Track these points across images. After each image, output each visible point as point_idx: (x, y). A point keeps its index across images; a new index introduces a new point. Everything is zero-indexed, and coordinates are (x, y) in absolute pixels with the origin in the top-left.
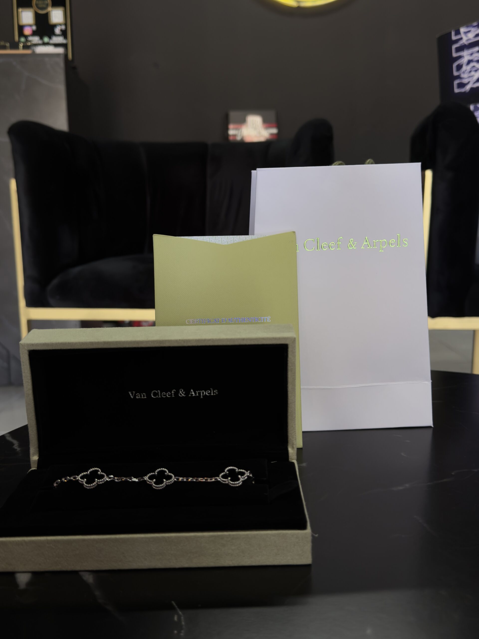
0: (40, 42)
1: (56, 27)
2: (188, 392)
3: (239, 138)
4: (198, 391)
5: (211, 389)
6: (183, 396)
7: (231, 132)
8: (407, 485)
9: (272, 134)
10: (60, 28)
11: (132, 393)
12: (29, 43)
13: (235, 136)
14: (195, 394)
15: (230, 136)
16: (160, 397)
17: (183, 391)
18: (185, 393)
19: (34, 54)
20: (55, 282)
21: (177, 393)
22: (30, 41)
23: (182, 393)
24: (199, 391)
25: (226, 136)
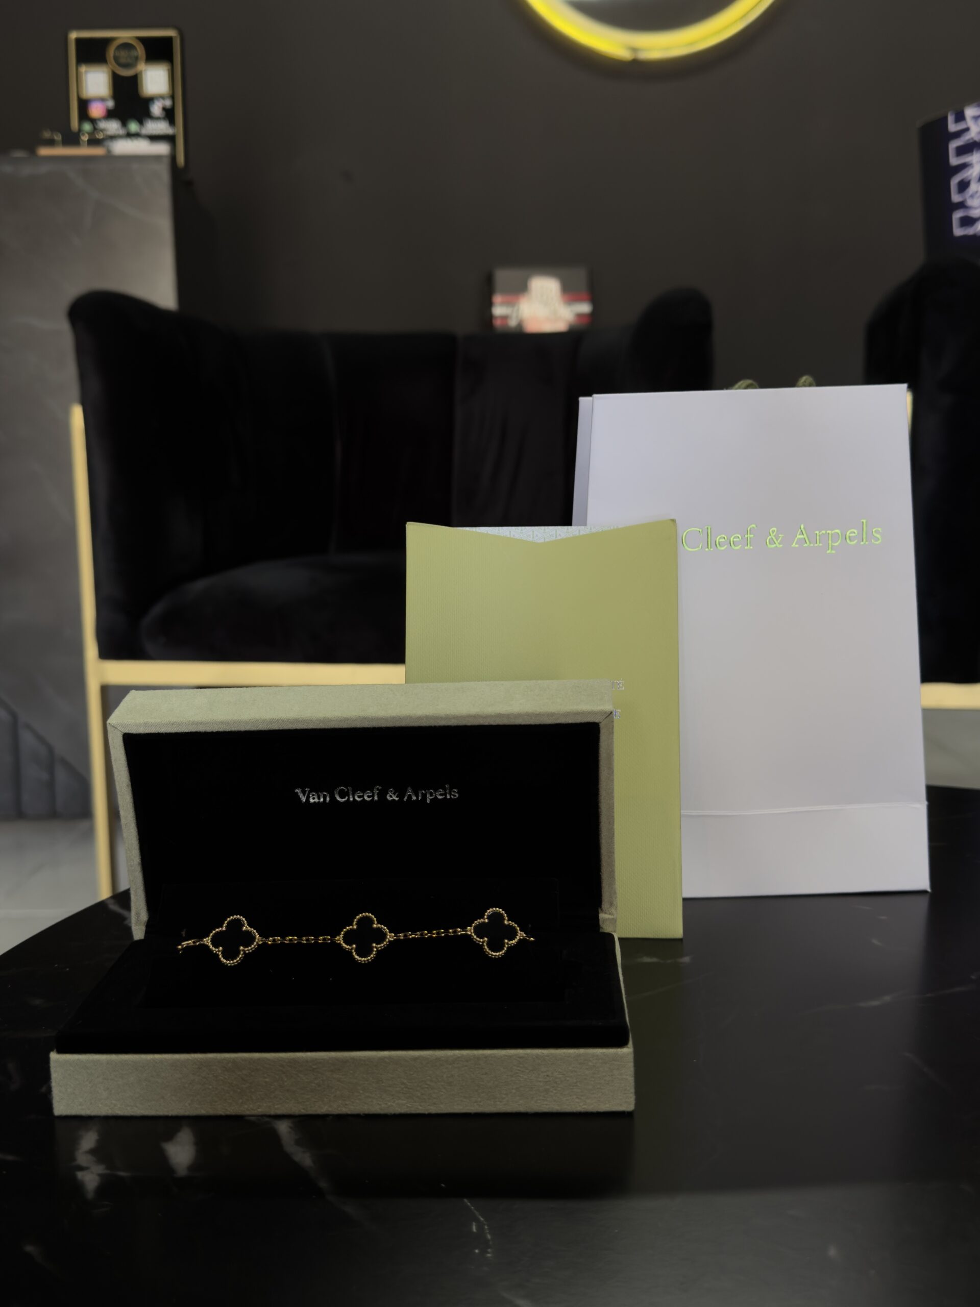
0: (122, 132)
1: (153, 103)
3: (513, 323)
4: (421, 790)
5: (448, 786)
7: (499, 310)
8: (887, 998)
10: (163, 104)
11: (303, 793)
12: (100, 135)
14: (417, 797)
15: (496, 318)
19: (110, 157)
21: (382, 794)
22: (102, 130)
23: (392, 796)
24: (425, 791)
25: (488, 318)
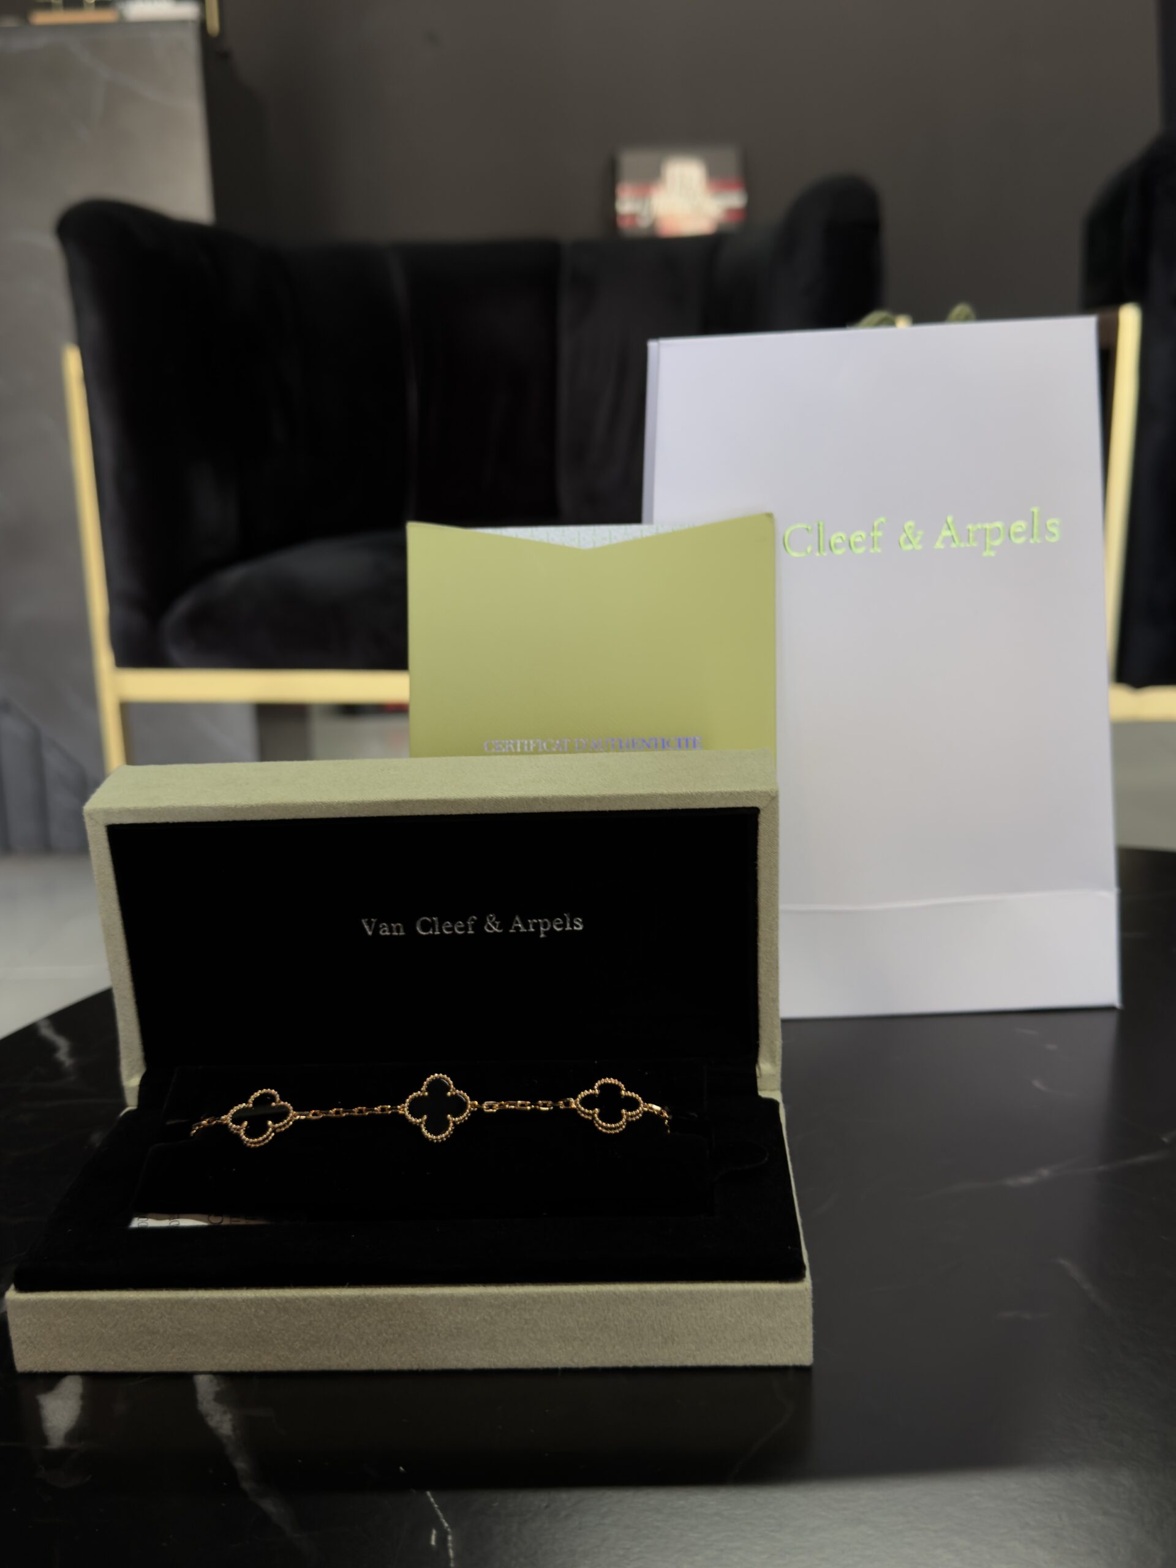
2: (506, 924)
3: (644, 223)
4: (532, 919)
5: (565, 915)
6: (495, 932)
7: (627, 204)
8: (1045, 1172)
9: (730, 212)
11: (369, 923)
13: (633, 217)
14: (526, 926)
15: (623, 217)
16: (437, 933)
17: (496, 920)
18: (500, 924)
19: (123, 24)
20: (183, 606)
21: (479, 926)
23: (492, 927)
24: (535, 921)
25: (610, 215)
